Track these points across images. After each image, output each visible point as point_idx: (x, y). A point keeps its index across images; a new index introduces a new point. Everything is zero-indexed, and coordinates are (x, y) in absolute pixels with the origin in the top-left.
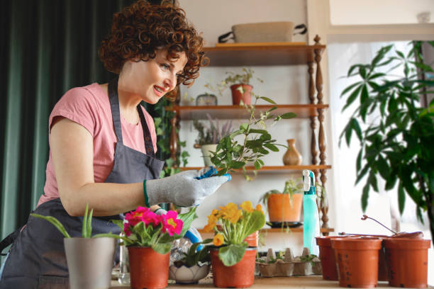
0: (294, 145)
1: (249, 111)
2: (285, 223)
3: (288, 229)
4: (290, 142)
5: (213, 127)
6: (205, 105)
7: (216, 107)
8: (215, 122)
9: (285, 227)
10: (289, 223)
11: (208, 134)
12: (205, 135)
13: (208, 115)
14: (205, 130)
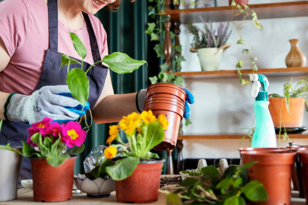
0: (298, 45)
1: (242, 11)
2: (283, 129)
3: (286, 135)
4: (293, 42)
5: (208, 30)
6: (204, 6)
7: (216, 8)
8: (209, 25)
9: (283, 133)
10: (287, 128)
11: (203, 37)
12: (201, 39)
13: (201, 17)
14: (200, 34)
